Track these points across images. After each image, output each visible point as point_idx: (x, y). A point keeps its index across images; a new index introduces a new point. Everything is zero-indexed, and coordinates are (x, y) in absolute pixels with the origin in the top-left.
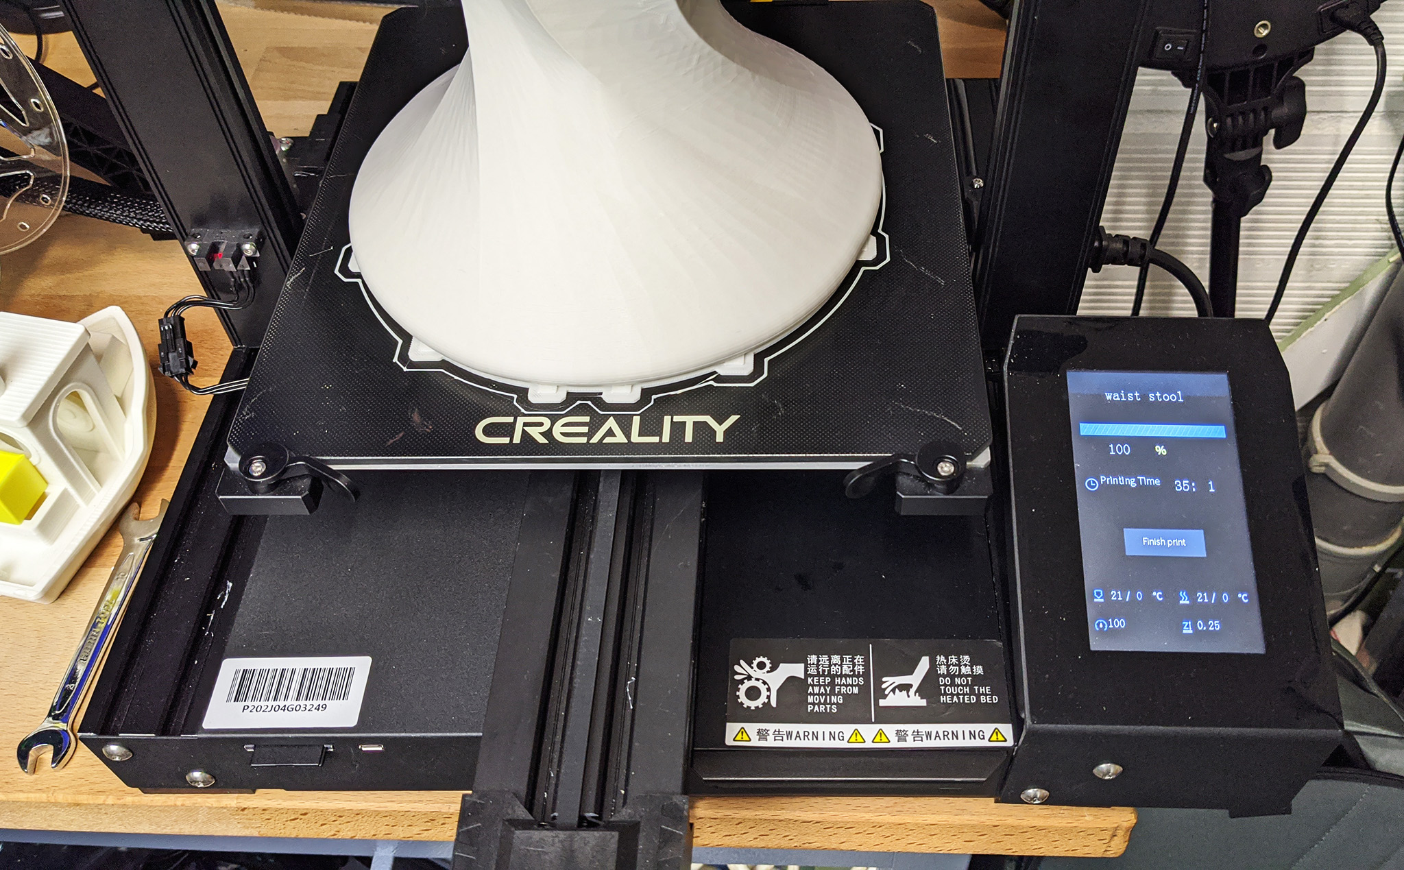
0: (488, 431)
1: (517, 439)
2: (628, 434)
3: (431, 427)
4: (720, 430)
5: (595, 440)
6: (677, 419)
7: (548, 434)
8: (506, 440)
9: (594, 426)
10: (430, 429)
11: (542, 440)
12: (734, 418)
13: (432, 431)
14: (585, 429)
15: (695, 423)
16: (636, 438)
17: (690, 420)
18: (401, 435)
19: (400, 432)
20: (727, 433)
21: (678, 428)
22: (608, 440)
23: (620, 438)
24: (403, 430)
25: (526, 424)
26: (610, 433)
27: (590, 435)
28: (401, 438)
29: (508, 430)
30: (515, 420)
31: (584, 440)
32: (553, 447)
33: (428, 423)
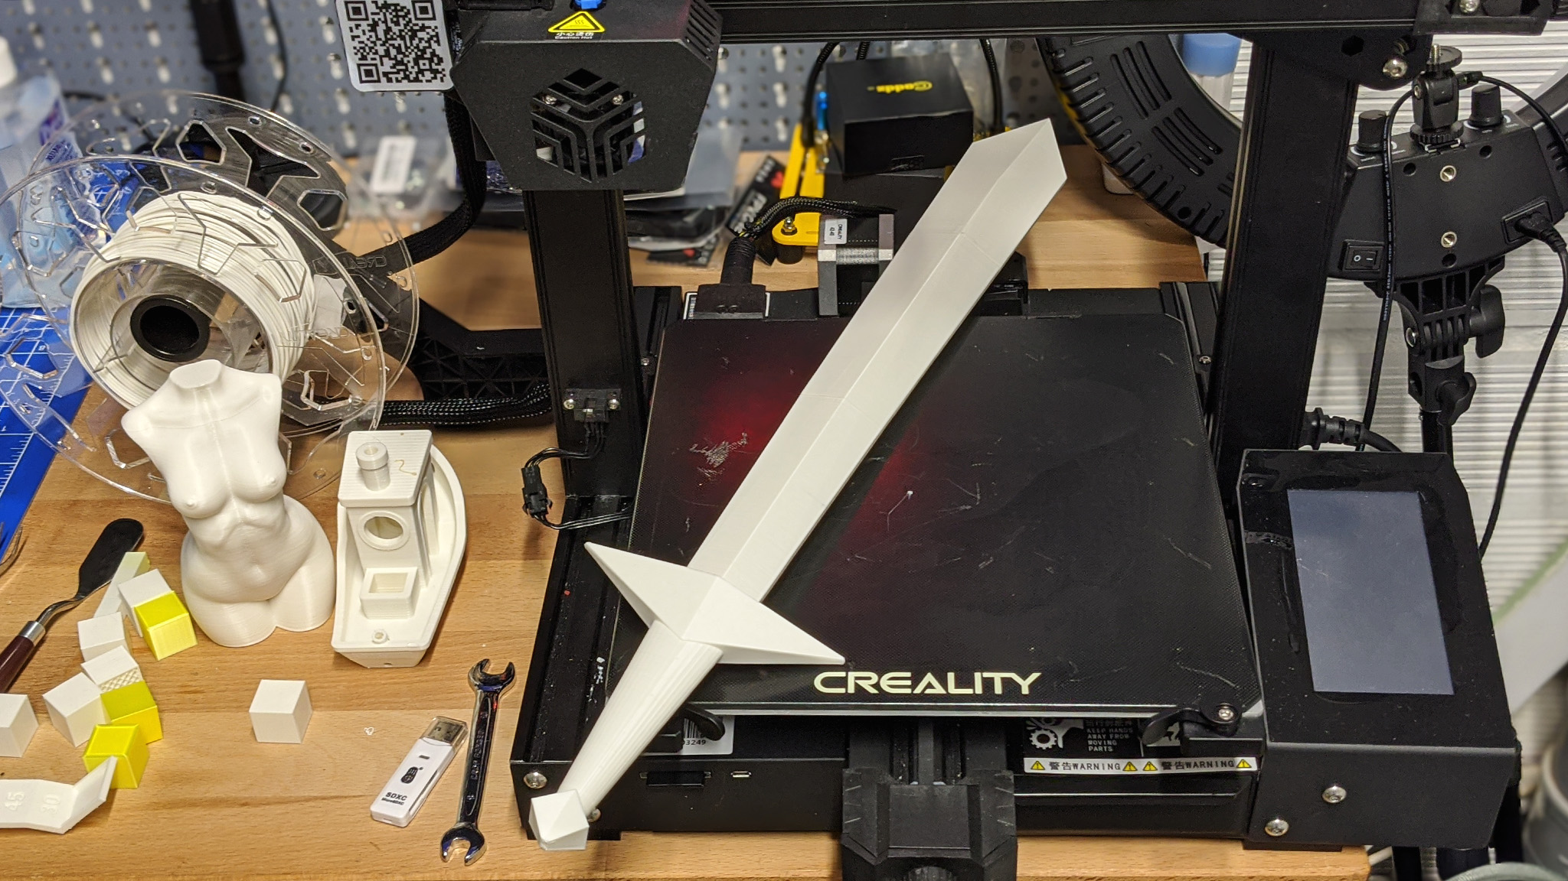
0: (826, 682)
1: (851, 690)
2: (944, 685)
3: (776, 680)
4: (1025, 686)
5: (918, 691)
6: (986, 675)
7: (877, 686)
8: (842, 691)
9: (916, 681)
11: (873, 691)
12: (1035, 676)
14: (909, 683)
15: (1003, 680)
16: (953, 690)
17: (997, 677)
20: (1031, 686)
21: (988, 684)
22: (928, 691)
23: (939, 690)
25: (857, 678)
26: (930, 686)
27: (913, 686)
29: (843, 682)
30: (847, 674)
31: (908, 691)
32: (883, 696)
33: (773, 676)
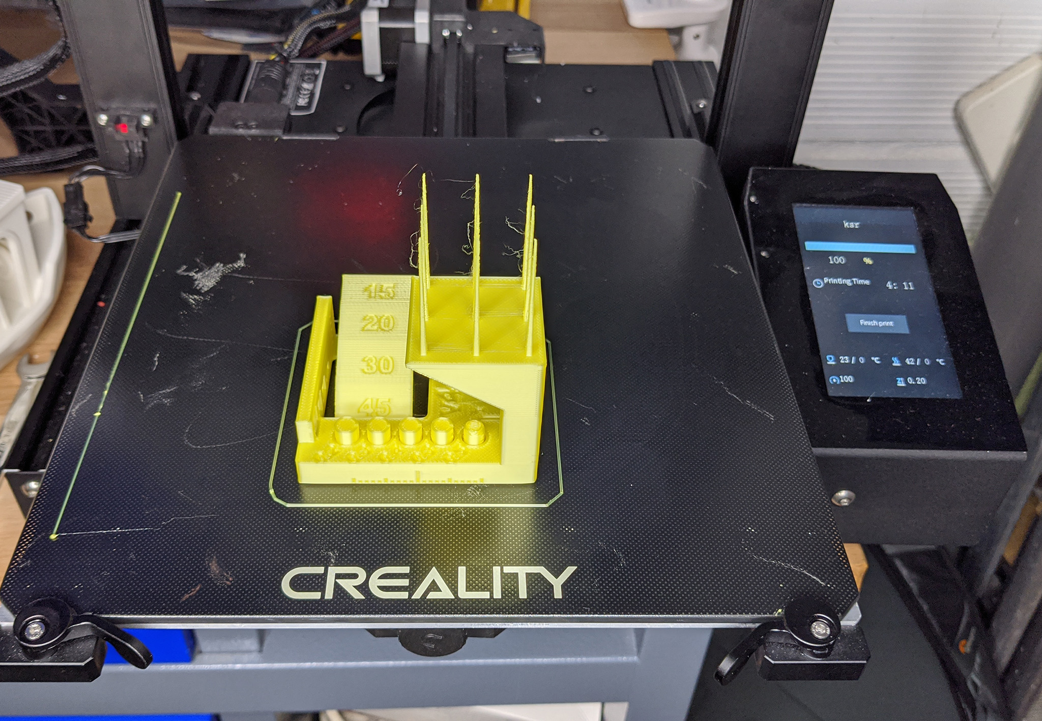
0: (298, 583)
1: (329, 595)
2: (453, 587)
3: (231, 579)
4: (557, 583)
5: (417, 595)
6: (508, 569)
7: (364, 588)
8: (316, 595)
9: (415, 579)
10: (231, 581)
11: (357, 595)
12: (570, 570)
13: (232, 585)
14: (405, 582)
15: (528, 575)
16: (463, 594)
17: (522, 572)
18: (198, 588)
19: (197, 585)
20: (565, 587)
21: (510, 581)
22: (432, 595)
23: (445, 593)
24: (200, 582)
25: (338, 576)
26: (434, 587)
27: (411, 589)
28: (198, 592)
30: (326, 572)
31: (404, 595)
32: (371, 604)
33: (228, 574)
